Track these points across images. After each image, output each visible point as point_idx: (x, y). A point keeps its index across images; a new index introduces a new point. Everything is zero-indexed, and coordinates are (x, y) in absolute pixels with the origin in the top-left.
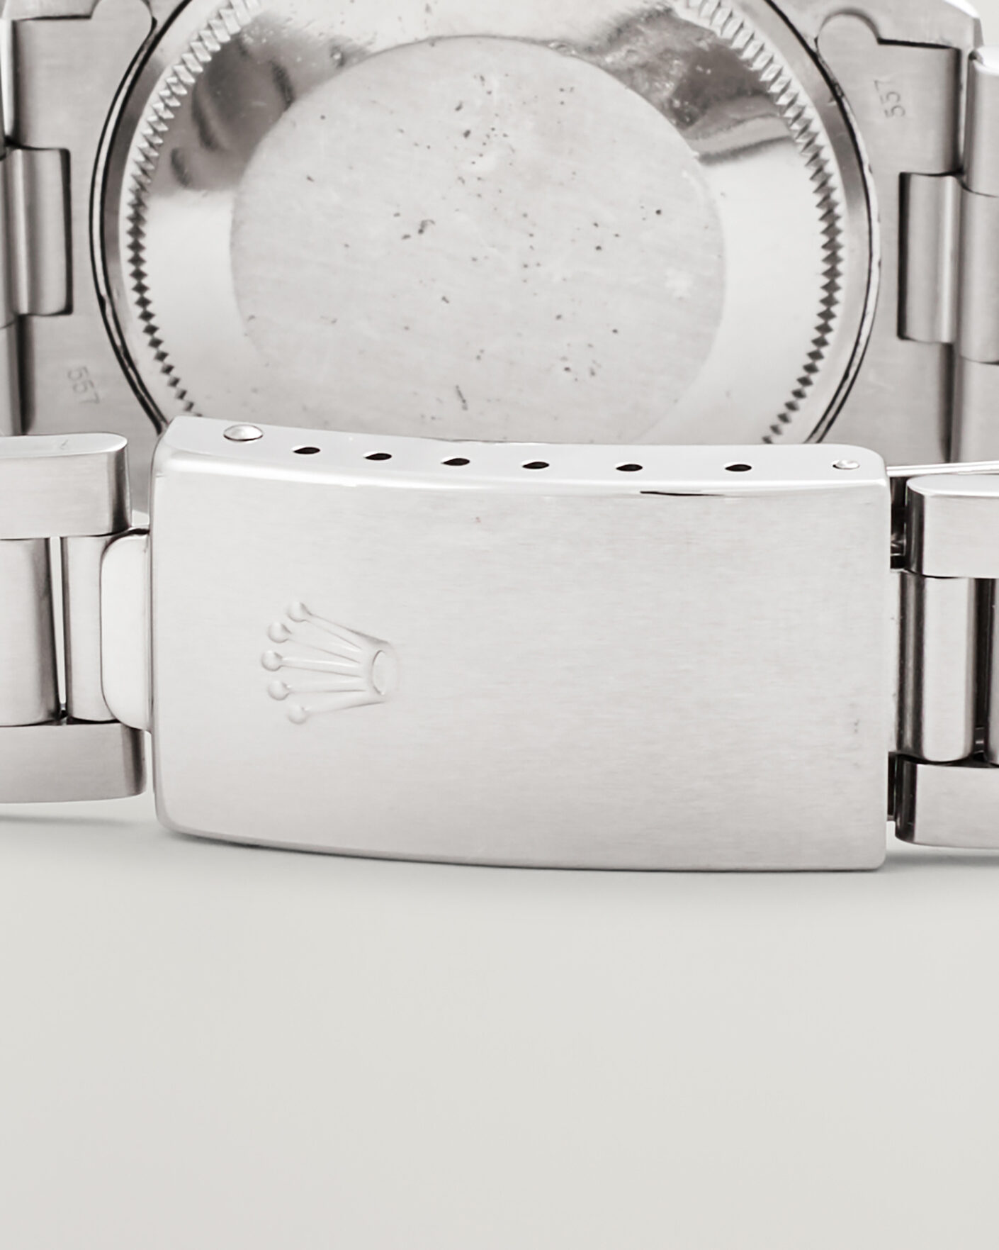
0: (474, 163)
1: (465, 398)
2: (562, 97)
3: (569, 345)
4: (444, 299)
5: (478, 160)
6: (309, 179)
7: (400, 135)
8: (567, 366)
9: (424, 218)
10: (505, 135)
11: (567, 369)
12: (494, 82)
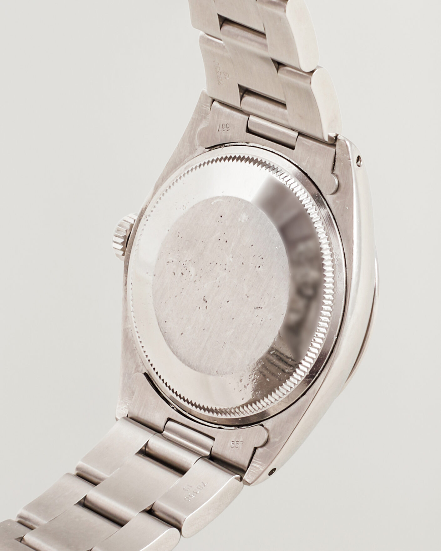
0: (191, 275)
1: (258, 307)
2: (180, 237)
3: (252, 264)
4: (228, 302)
5: (191, 273)
6: (182, 334)
7: (177, 297)
8: (258, 267)
9: (203, 299)
10: (186, 261)
11: (259, 267)
12: (170, 259)
